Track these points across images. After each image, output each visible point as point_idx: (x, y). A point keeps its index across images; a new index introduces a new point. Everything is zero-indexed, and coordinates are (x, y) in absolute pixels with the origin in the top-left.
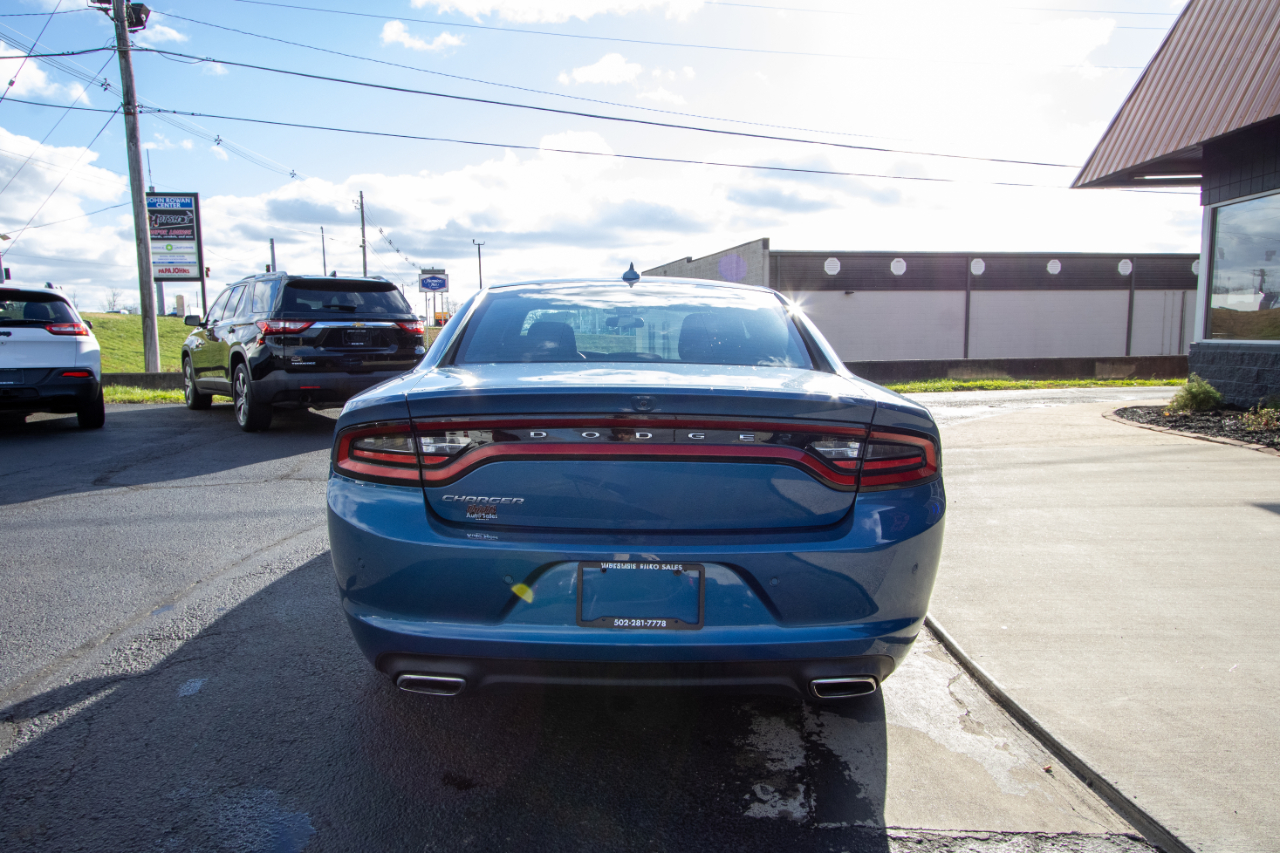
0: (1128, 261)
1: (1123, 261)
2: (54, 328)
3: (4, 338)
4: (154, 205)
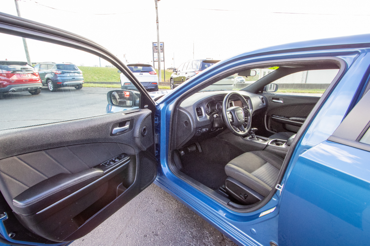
2: (151, 73)
3: (141, 75)
4: (155, 45)
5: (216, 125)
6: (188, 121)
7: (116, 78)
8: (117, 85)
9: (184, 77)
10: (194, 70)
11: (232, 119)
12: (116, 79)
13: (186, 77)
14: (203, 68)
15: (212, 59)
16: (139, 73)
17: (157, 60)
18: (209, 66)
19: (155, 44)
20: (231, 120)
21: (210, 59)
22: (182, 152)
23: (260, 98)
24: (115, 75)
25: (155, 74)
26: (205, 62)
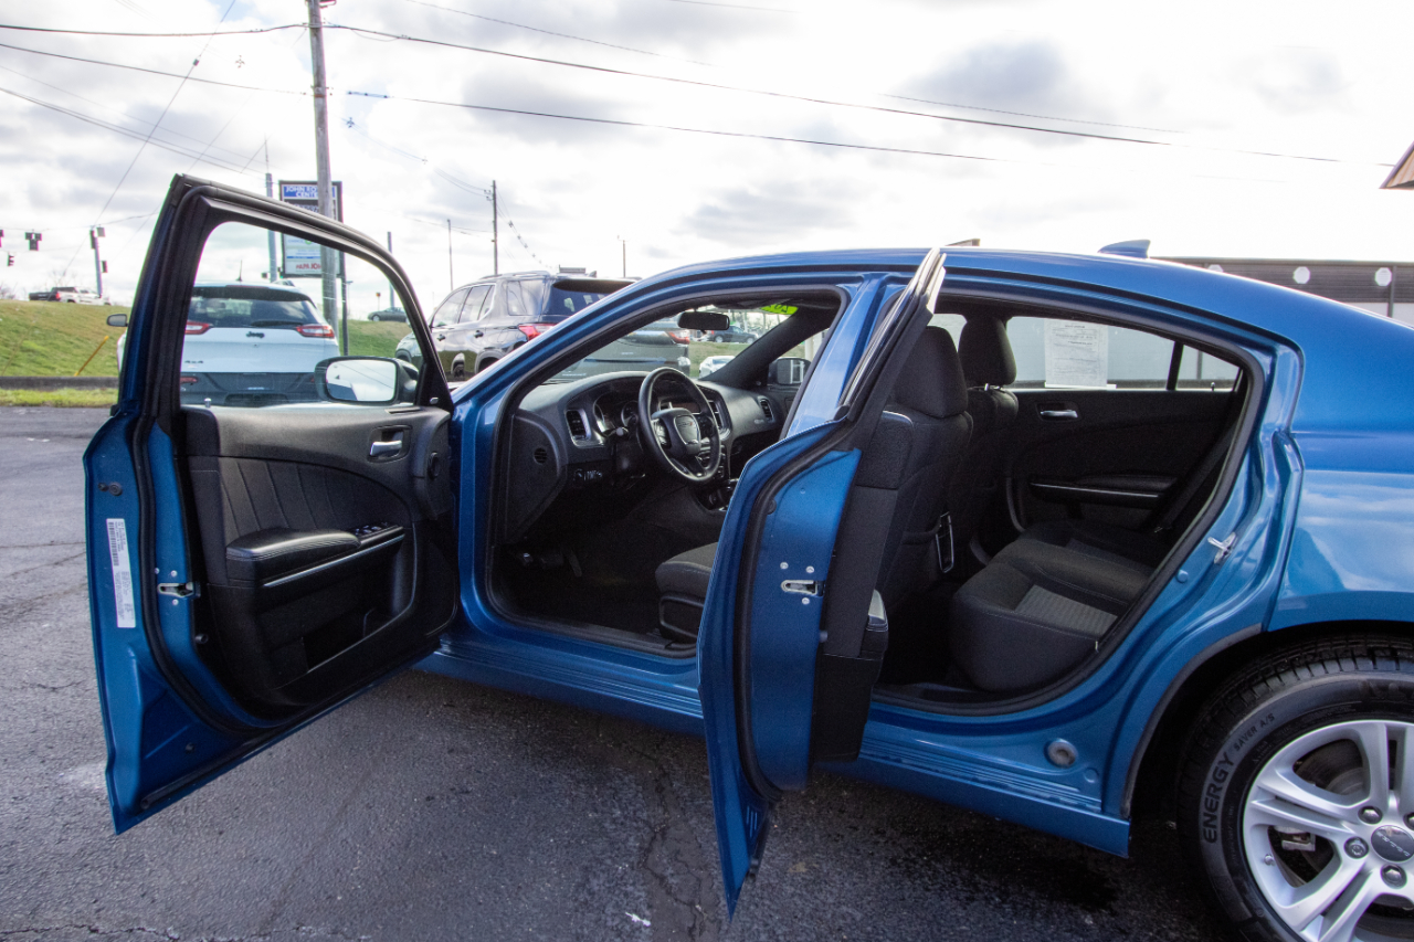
0: (1387, 270)
1: (1381, 270)
2: (305, 331)
3: (256, 340)
4: (294, 194)
5: (625, 464)
6: (546, 448)
7: (40, 359)
8: (81, 392)
9: (470, 355)
10: (512, 322)
11: (667, 436)
12: (40, 364)
13: (477, 351)
14: (554, 311)
15: (594, 274)
16: (247, 330)
17: (319, 271)
18: (580, 305)
19: (290, 188)
20: (663, 440)
21: (582, 271)
22: (526, 555)
23: (757, 401)
24: (32, 344)
25: (324, 336)
26: (567, 288)
